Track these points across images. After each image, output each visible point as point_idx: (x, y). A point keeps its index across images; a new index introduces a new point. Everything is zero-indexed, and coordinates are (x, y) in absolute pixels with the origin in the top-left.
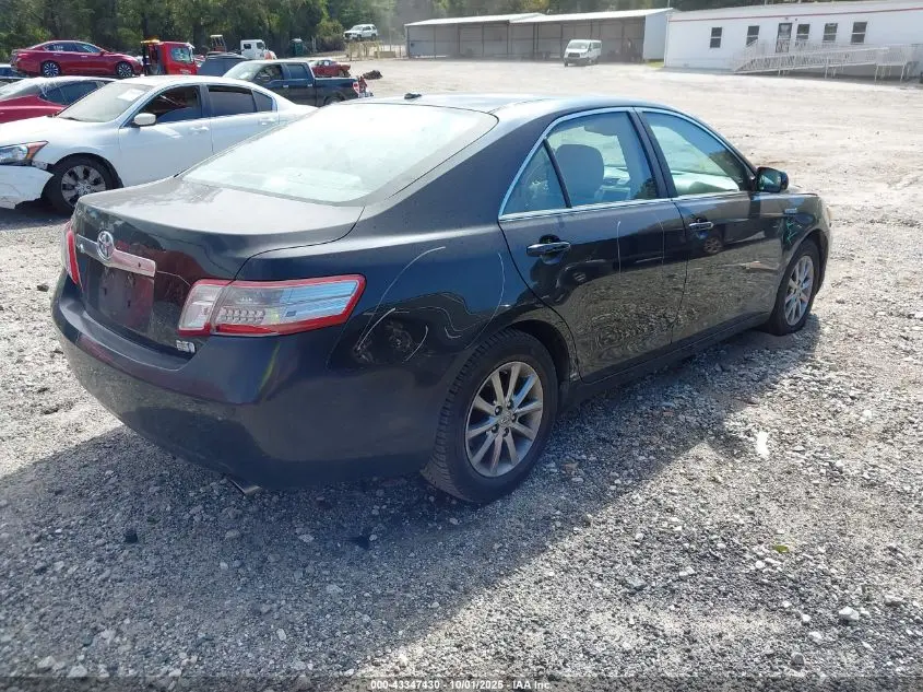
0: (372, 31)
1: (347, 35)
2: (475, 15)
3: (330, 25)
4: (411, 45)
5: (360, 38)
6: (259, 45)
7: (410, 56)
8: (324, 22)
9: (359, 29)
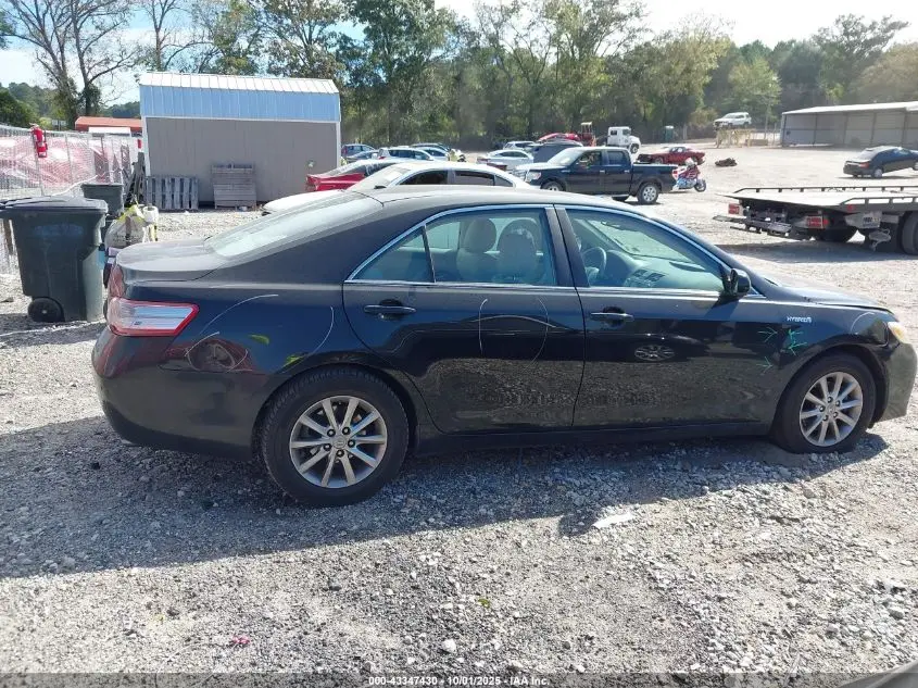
0: (745, 119)
1: (718, 124)
2: (872, 103)
3: (705, 113)
4: (786, 132)
5: (731, 126)
6: (625, 132)
7: (784, 144)
8: (699, 110)
9: (732, 117)
